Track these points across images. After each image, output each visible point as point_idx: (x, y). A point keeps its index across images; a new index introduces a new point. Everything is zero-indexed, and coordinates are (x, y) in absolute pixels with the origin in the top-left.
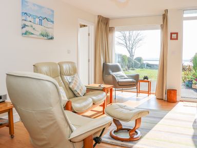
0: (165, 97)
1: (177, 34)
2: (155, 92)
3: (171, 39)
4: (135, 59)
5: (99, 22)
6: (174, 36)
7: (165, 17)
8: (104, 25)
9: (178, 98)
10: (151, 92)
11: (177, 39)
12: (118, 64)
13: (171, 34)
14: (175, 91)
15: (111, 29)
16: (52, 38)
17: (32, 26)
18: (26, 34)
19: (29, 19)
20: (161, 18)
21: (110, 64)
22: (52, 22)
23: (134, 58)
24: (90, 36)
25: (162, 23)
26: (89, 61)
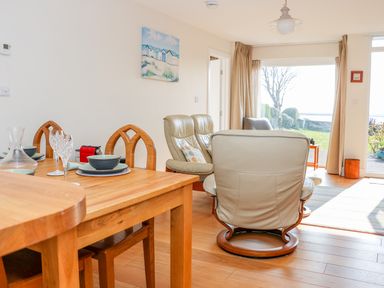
0: (341, 170)
1: (361, 73)
2: (325, 165)
3: (352, 80)
4: (284, 112)
5: (237, 52)
6: (357, 76)
7: (343, 45)
8: (245, 56)
9: (362, 172)
10: (319, 164)
11: (361, 81)
12: (267, 120)
13: (353, 73)
14: (357, 161)
15: (256, 64)
16: (176, 80)
17: (154, 64)
18: (147, 75)
19: (151, 53)
20: (337, 47)
21: (253, 119)
22: (177, 56)
23: (283, 109)
24: (223, 75)
25: (338, 55)
26: (221, 114)
